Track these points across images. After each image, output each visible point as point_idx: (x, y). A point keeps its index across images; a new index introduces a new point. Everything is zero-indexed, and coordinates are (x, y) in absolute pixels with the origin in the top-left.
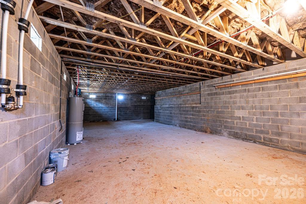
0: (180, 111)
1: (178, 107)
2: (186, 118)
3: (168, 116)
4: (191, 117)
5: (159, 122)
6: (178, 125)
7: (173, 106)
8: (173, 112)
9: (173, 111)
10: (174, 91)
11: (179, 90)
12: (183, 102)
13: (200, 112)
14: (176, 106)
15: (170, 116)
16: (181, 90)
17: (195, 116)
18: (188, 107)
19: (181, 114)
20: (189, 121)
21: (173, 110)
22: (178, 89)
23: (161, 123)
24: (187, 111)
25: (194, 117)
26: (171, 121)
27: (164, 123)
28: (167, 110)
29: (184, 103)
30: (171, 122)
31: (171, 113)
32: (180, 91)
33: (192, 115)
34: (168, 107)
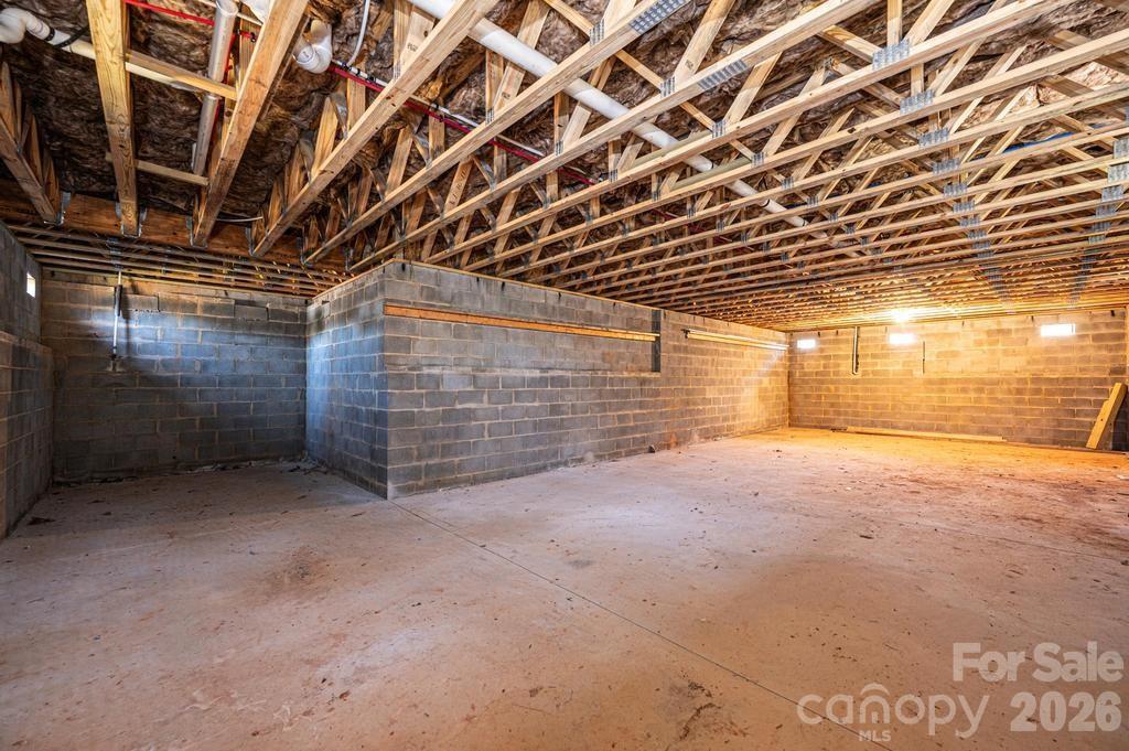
0: (600, 395)
1: (593, 381)
2: (621, 418)
3: (536, 426)
4: (638, 411)
5: (455, 483)
6: (590, 456)
7: (569, 374)
8: (568, 401)
9: (568, 397)
10: (563, 304)
11: (588, 308)
12: (603, 360)
13: (657, 393)
14: (582, 374)
15: (551, 425)
16: (595, 311)
17: (648, 408)
18: (627, 379)
19: (603, 407)
20: (632, 428)
21: (570, 392)
22: (583, 304)
23: (475, 481)
24: (627, 394)
25: (645, 412)
26: (553, 447)
27: (501, 477)
28: (534, 396)
29: (607, 366)
30: (555, 454)
31: (555, 410)
32: (591, 313)
33: (641, 405)
34: (533, 382)
